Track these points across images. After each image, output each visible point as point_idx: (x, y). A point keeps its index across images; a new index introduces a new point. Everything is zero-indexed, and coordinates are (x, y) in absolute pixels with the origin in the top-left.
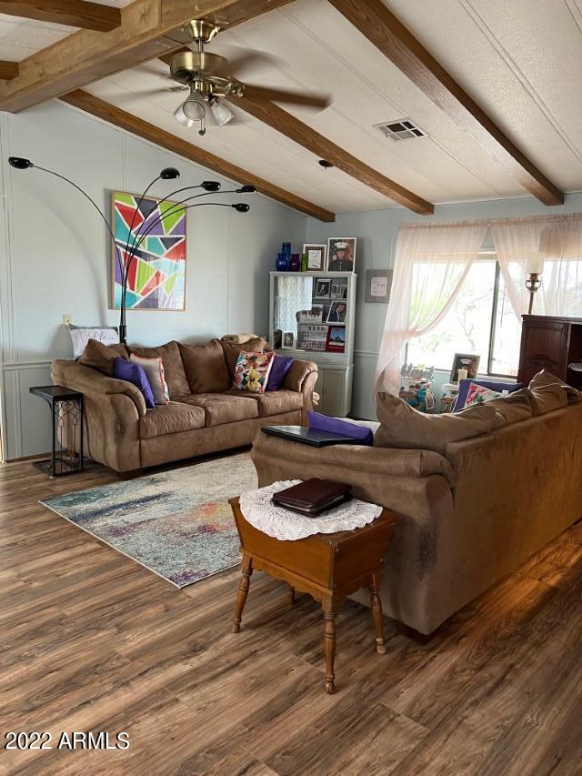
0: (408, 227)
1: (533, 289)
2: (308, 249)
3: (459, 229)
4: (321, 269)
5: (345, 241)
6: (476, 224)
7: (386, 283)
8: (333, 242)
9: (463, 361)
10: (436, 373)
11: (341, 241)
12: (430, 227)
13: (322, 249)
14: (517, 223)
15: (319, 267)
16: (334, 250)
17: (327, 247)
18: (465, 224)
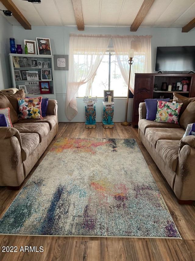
0: (75, 36)
1: (131, 64)
2: (27, 42)
3: (99, 38)
4: (34, 53)
5: (44, 40)
6: (106, 37)
7: (65, 61)
8: (39, 40)
9: (108, 93)
10: (98, 99)
11: (42, 39)
12: (85, 36)
13: (33, 43)
14: (122, 37)
15: (33, 52)
16: (40, 44)
17: (36, 42)
18: (101, 36)
